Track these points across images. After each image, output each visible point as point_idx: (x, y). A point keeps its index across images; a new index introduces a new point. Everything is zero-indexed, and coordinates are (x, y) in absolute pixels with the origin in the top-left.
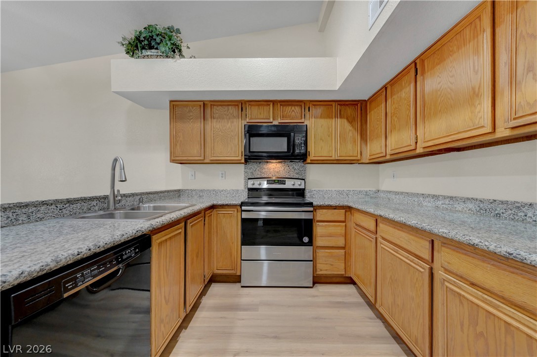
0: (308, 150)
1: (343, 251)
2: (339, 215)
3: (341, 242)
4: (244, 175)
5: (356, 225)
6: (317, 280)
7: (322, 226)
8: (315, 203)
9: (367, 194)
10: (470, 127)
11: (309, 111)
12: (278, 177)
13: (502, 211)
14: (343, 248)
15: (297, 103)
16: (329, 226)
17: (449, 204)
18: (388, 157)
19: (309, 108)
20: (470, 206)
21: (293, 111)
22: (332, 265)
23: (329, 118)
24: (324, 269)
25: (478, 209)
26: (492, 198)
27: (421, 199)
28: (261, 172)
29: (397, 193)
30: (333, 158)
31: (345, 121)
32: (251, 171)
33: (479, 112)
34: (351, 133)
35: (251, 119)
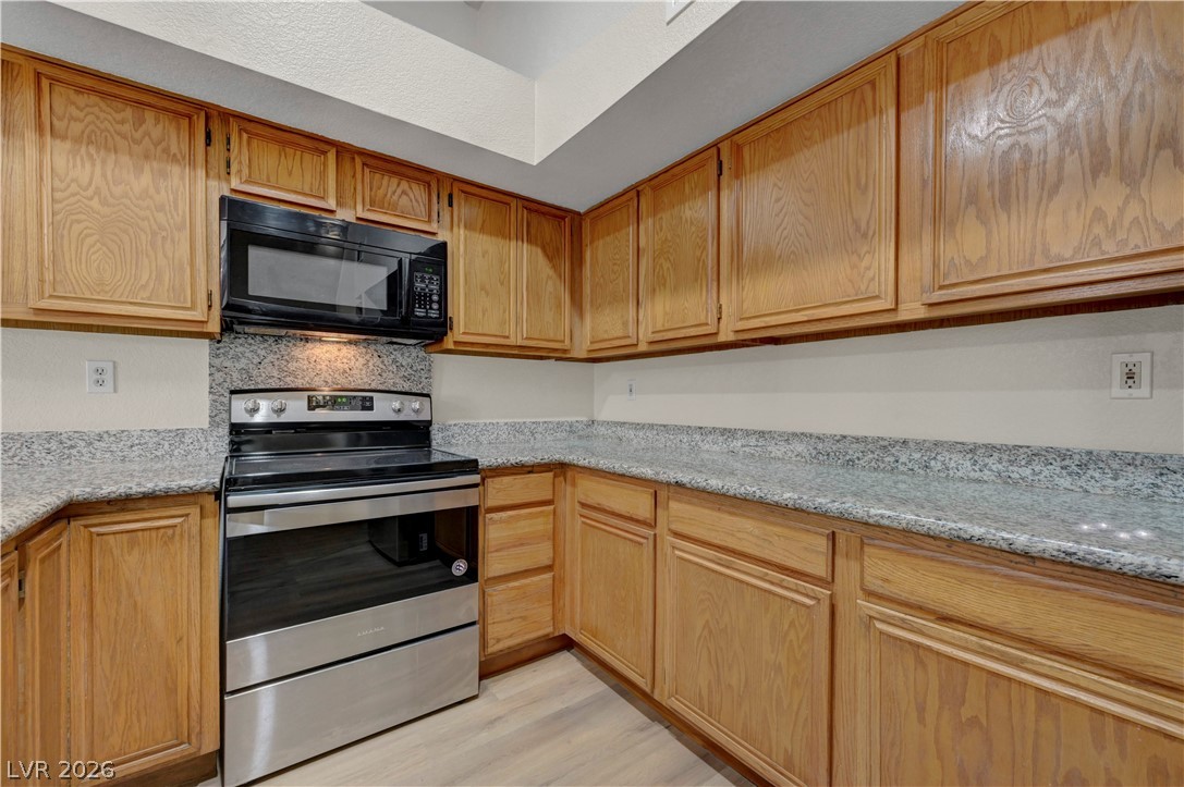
0: (449, 315)
1: (548, 576)
2: (538, 486)
3: (543, 554)
4: (208, 378)
5: (583, 505)
6: (490, 669)
7: (501, 521)
8: (483, 462)
9: (571, 429)
10: (849, 296)
11: (451, 205)
12: (347, 386)
13: (857, 455)
14: (549, 568)
15: (417, 174)
16: (518, 518)
17: (757, 446)
18: (643, 347)
19: (450, 197)
20: (800, 447)
21: (404, 192)
22: (524, 618)
23: (504, 237)
24: (506, 633)
25: (814, 453)
26: (839, 431)
27: (697, 437)
28: (281, 370)
29: (638, 426)
30: (512, 341)
31: (539, 251)
32: (243, 363)
33: (868, 268)
34: (550, 283)
35: (248, 182)
